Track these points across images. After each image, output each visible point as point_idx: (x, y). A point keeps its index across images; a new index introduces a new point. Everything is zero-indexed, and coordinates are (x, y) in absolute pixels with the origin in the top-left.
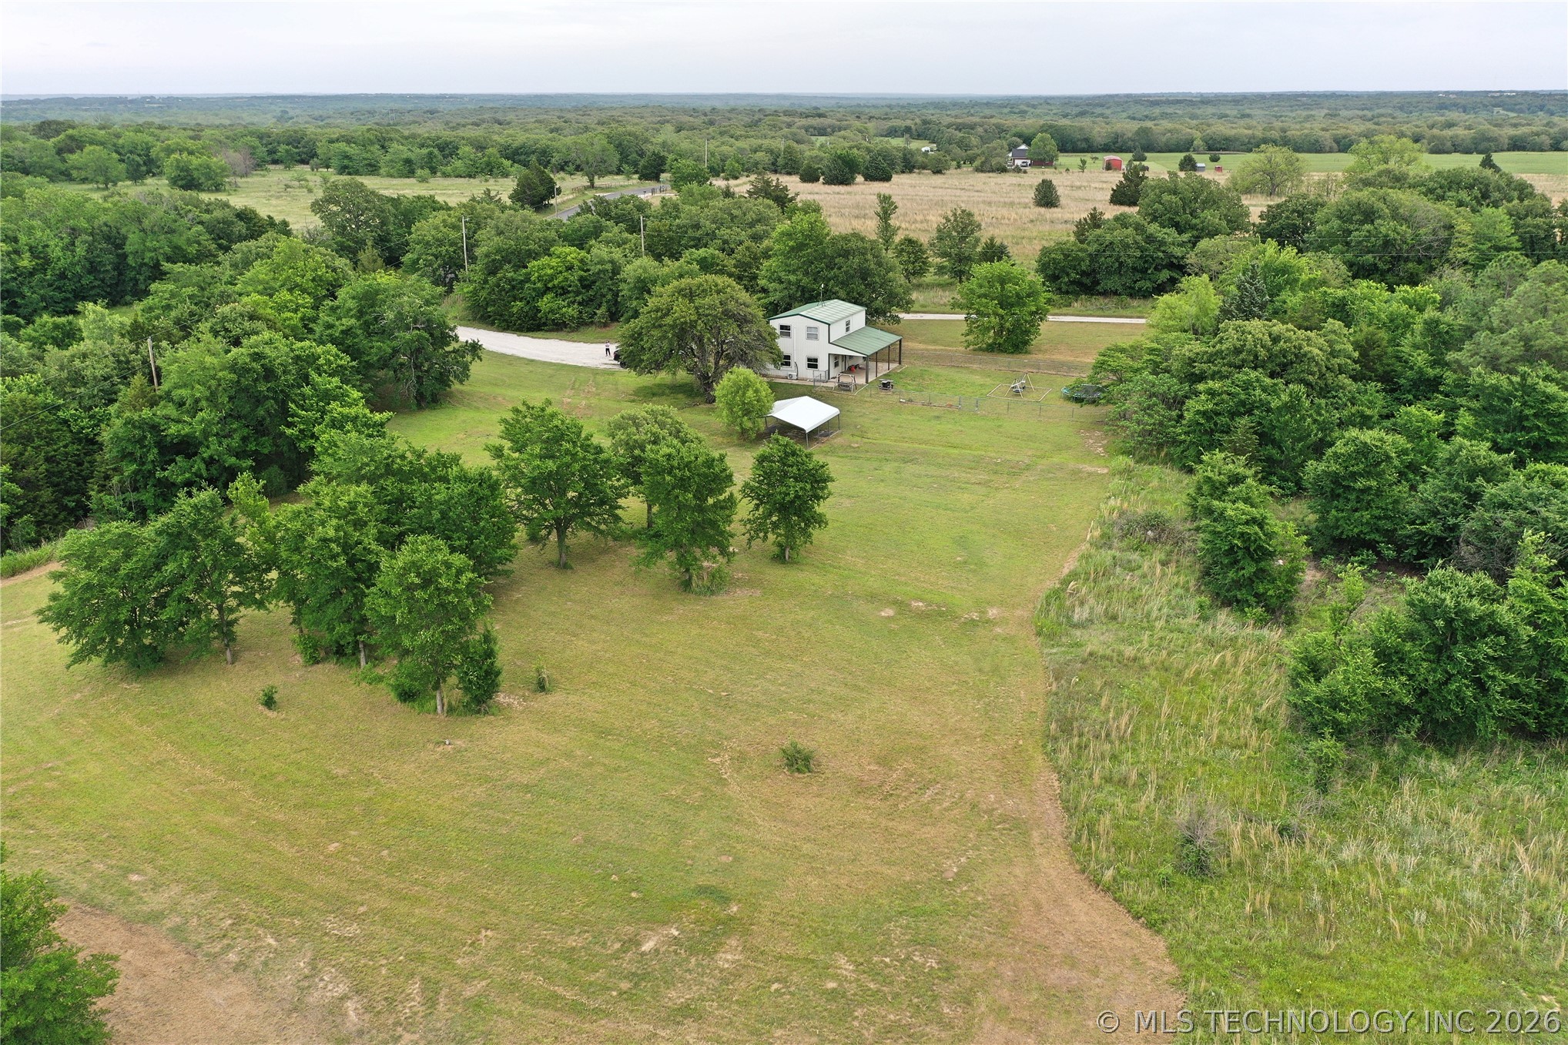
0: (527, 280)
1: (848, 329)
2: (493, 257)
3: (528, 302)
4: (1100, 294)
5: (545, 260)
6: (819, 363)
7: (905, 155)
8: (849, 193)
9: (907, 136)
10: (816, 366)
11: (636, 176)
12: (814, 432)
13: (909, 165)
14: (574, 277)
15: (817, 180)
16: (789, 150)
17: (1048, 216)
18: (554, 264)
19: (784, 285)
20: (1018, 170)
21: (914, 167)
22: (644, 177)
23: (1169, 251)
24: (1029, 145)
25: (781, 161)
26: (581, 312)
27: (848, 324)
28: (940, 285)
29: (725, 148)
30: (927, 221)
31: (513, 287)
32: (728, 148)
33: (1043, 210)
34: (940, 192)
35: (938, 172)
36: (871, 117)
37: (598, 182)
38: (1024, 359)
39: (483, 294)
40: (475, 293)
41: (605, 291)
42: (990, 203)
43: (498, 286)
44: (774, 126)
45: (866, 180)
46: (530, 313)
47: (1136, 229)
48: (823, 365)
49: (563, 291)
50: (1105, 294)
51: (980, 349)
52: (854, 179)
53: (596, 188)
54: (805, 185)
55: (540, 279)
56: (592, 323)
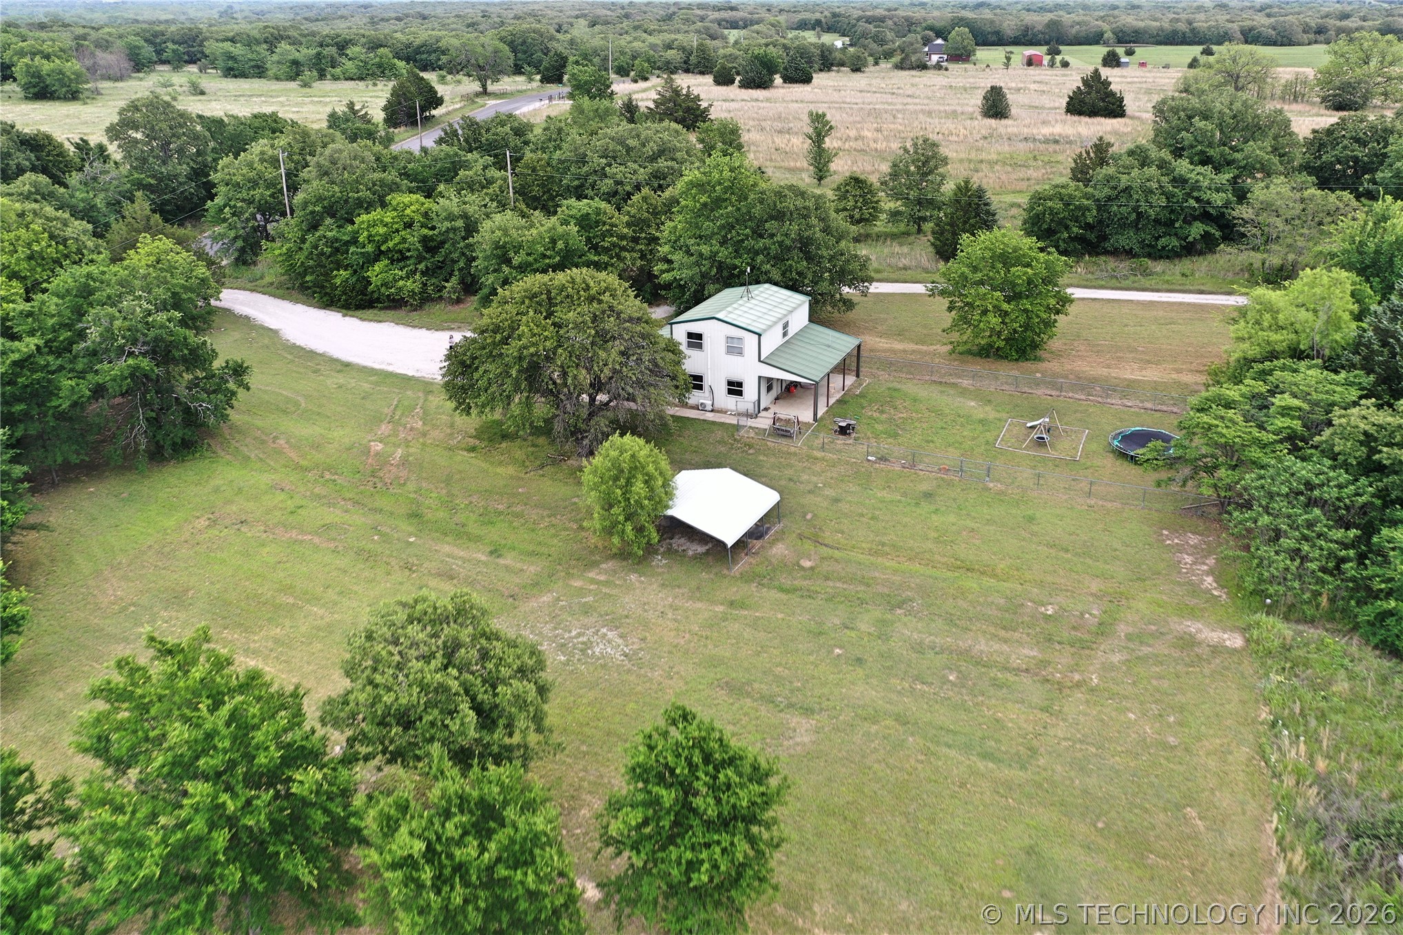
0: (354, 241)
1: (785, 334)
2: (311, 208)
3: (355, 272)
4: (1106, 252)
5: (376, 214)
6: (745, 389)
7: (822, 52)
8: (768, 100)
9: (818, 29)
10: (740, 393)
11: (538, 77)
12: (740, 544)
13: (828, 62)
14: (412, 239)
15: (732, 82)
16: (702, 49)
17: (1002, 130)
18: (388, 220)
19: (693, 259)
20: (938, 67)
21: (832, 65)
22: (546, 80)
23: (1205, 197)
24: (945, 39)
25: (693, 60)
26: (425, 285)
27: (786, 326)
28: (894, 236)
29: (637, 44)
30: (863, 138)
31: (337, 250)
32: (640, 45)
33: (993, 122)
34: (869, 97)
35: (856, 69)
36: (781, 11)
37: (491, 87)
38: (1036, 370)
39: (301, 257)
40: (289, 255)
41: (455, 256)
42: (929, 113)
43: (316, 247)
44: (687, 20)
45: (785, 82)
46: (358, 286)
47: (1159, 167)
48: (750, 391)
49: (399, 257)
50: (1115, 253)
51: (969, 352)
52: (772, 81)
53: (489, 94)
54: (719, 88)
55: (370, 238)
56: (441, 298)
